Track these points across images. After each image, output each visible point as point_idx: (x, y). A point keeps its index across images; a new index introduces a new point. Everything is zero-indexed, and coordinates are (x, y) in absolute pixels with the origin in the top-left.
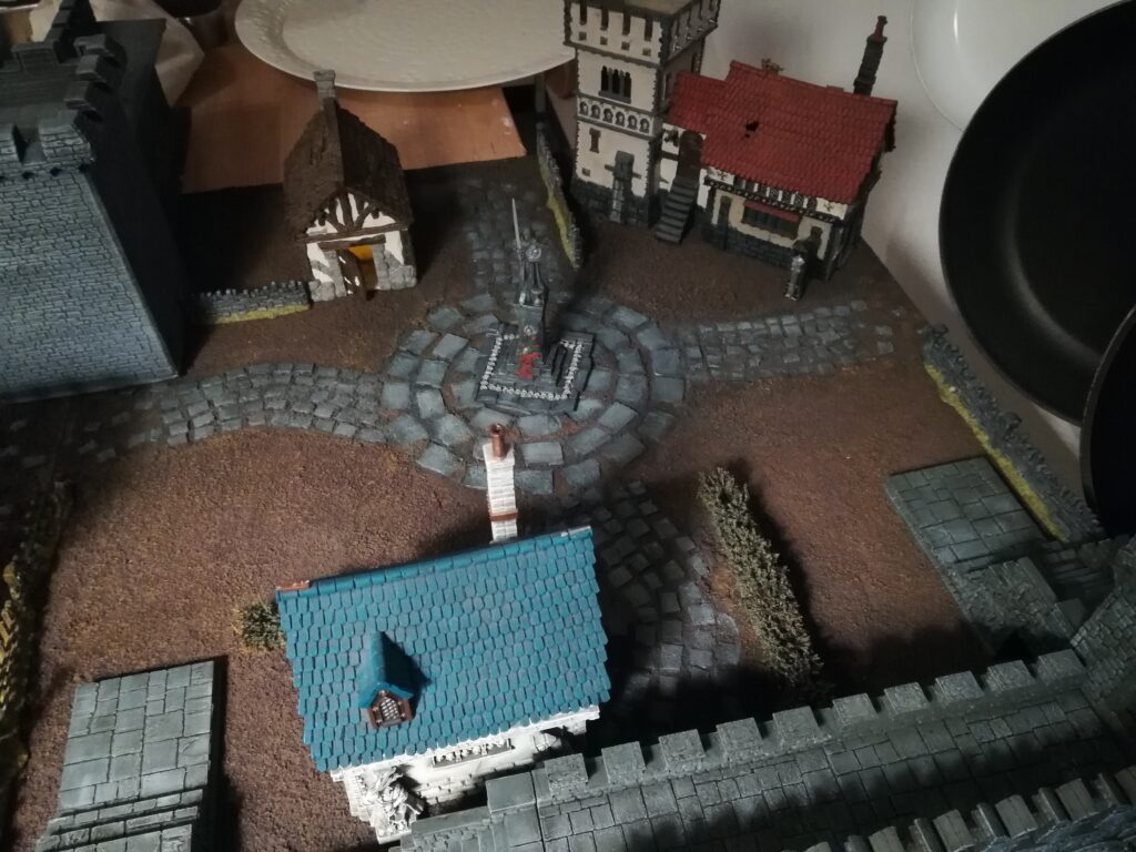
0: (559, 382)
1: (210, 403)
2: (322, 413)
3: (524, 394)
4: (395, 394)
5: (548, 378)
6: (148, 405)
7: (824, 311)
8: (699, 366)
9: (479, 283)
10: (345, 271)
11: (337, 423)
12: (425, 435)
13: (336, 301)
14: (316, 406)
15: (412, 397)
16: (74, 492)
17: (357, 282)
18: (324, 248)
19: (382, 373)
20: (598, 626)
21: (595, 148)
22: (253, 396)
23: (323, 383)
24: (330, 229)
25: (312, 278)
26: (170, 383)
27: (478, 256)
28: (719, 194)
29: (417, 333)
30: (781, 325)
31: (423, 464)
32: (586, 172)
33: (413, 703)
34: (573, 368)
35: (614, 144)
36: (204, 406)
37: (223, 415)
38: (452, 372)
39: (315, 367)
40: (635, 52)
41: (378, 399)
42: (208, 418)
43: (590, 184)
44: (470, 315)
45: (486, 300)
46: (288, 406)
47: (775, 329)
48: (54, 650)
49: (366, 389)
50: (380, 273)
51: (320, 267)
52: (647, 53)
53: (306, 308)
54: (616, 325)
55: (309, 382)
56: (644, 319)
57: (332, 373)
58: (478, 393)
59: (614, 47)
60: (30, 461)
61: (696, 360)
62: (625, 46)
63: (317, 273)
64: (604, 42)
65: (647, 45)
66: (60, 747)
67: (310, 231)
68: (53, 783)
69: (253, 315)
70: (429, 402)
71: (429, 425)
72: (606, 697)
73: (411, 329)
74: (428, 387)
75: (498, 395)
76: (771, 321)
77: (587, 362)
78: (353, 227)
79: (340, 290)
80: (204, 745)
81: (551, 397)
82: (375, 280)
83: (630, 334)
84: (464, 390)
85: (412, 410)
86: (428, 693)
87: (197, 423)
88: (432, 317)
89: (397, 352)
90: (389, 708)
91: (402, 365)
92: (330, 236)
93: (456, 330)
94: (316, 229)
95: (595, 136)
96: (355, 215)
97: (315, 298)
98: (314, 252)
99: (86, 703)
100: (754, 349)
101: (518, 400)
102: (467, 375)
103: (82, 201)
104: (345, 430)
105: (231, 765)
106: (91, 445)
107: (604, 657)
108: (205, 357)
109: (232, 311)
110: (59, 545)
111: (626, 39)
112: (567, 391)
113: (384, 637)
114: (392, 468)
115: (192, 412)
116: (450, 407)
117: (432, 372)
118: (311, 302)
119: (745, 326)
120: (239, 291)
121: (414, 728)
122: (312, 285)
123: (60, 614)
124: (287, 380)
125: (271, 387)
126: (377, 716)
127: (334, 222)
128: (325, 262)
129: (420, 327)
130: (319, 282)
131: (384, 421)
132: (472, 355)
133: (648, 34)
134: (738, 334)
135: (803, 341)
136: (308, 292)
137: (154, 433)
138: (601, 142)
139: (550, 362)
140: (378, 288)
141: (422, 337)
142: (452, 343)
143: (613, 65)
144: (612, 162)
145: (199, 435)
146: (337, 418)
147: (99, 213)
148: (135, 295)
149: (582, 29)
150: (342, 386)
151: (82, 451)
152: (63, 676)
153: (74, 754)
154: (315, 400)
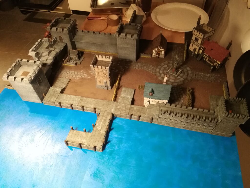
0: (177, 74)
3: (172, 74)
4: (158, 70)
5: (175, 73)
6: (132, 64)
7: (214, 75)
8: (194, 77)
9: (172, 59)
10: (156, 54)
12: (159, 75)
13: (154, 57)
15: (159, 71)
16: (124, 70)
17: (157, 56)
19: (157, 67)
21: (192, 46)
22: (143, 66)
24: (156, 49)
26: (135, 62)
27: (173, 56)
28: (206, 56)
29: (162, 64)
30: (207, 75)
31: (158, 78)
32: (190, 49)
33: (153, 94)
34: (179, 73)
35: (194, 46)
36: (138, 65)
37: (139, 67)
38: (165, 69)
39: (150, 65)
40: (200, 37)
41: (156, 70)
42: (138, 67)
43: (190, 50)
44: (169, 63)
45: (172, 62)
46: (146, 68)
49: (155, 68)
50: (160, 55)
52: (201, 37)
53: (151, 57)
54: (186, 69)
56: (190, 69)
57: (152, 66)
58: (167, 72)
59: (198, 35)
60: (120, 66)
61: (194, 76)
62: (199, 36)
63: (153, 54)
64: (196, 34)
65: (201, 36)
66: (121, 92)
69: (145, 57)
70: (161, 72)
71: (160, 74)
74: (161, 70)
75: (169, 73)
77: (181, 72)
78: (159, 50)
81: (175, 75)
83: (187, 71)
84: (165, 72)
85: (159, 72)
86: (154, 94)
87: (137, 67)
88: (165, 62)
89: (159, 65)
90: (151, 93)
91: (160, 67)
93: (167, 64)
94: (155, 49)
95: (193, 45)
96: (160, 48)
98: (154, 51)
101: (171, 74)
104: (151, 72)
106: (126, 66)
108: (139, 60)
109: (143, 56)
110: (122, 75)
111: (199, 35)
112: (177, 75)
113: (152, 88)
114: (155, 78)
116: (163, 73)
117: (163, 68)
119: (203, 74)
120: (144, 54)
121: (152, 97)
124: (147, 65)
125: (145, 65)
127: (157, 49)
131: (156, 72)
132: (168, 68)
133: (202, 35)
134: (201, 74)
135: (209, 77)
137: (132, 67)
138: (193, 46)
139: (176, 71)
140: (160, 57)
141: (163, 64)
142: (166, 66)
143: (197, 37)
144: (194, 48)
147: (135, 44)
148: (135, 52)
149: (194, 32)
152: (121, 86)
154: (149, 68)
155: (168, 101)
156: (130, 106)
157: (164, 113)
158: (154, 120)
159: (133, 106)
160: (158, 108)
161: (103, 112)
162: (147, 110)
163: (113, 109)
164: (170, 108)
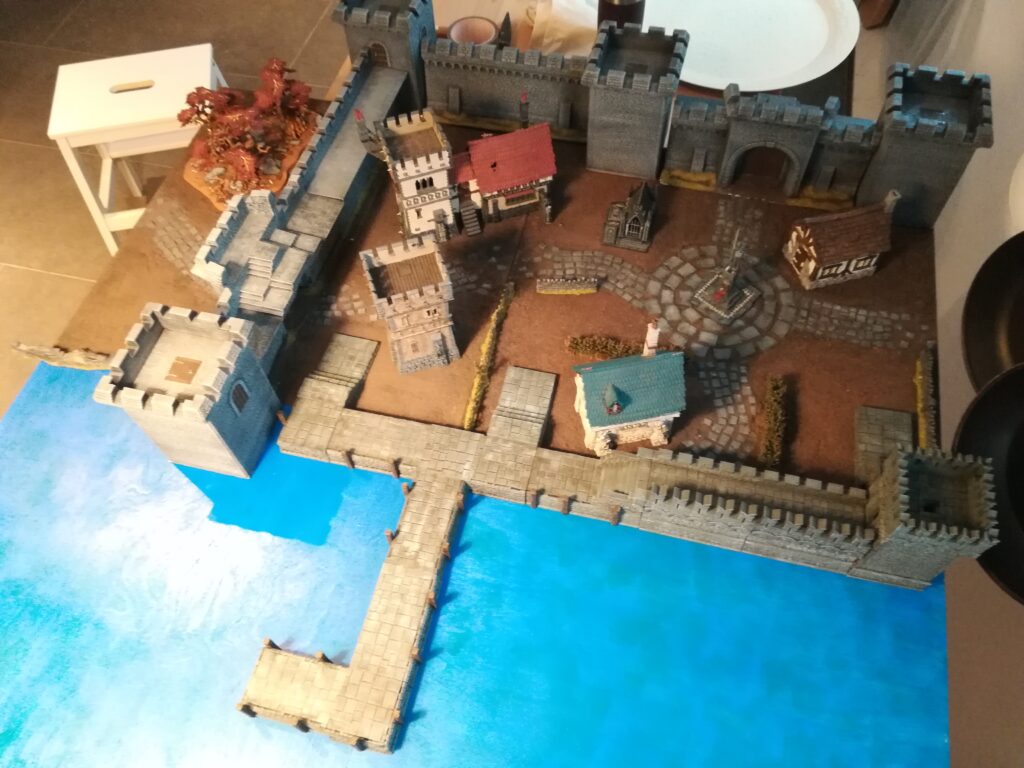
0: (731, 309)
3: (711, 307)
4: (654, 287)
5: (726, 305)
8: (803, 321)
9: (715, 238)
11: (624, 293)
12: (660, 312)
14: (618, 281)
15: (661, 291)
19: (650, 273)
23: (624, 271)
29: (674, 258)
30: (857, 314)
34: (741, 305)
37: (579, 273)
38: (682, 286)
39: (623, 261)
41: (645, 286)
42: (572, 271)
44: (703, 256)
45: (713, 250)
47: (852, 315)
49: (642, 280)
54: (772, 285)
55: (618, 267)
56: (788, 286)
57: (629, 266)
58: (692, 298)
61: (803, 318)
66: (501, 383)
68: (497, 396)
70: (667, 296)
71: (663, 307)
73: (672, 255)
74: (669, 288)
76: (853, 310)
80: (547, 402)
83: (776, 296)
84: (685, 295)
85: (658, 297)
87: (568, 272)
88: (684, 251)
89: (662, 265)
91: (661, 272)
93: (693, 262)
99: (511, 373)
100: (836, 322)
101: (707, 309)
102: (689, 288)
104: (627, 297)
105: (554, 413)
108: (578, 239)
112: (732, 314)
115: (567, 266)
116: (676, 302)
117: (674, 281)
126: (611, 411)
129: (677, 255)
131: (644, 299)
132: (696, 279)
135: (863, 326)
142: (688, 269)
146: (626, 289)
150: (632, 275)
152: (504, 362)
153: (506, 388)
156: (533, 453)
157: (668, 497)
158: (626, 516)
159: (546, 453)
160: (645, 468)
161: (429, 479)
162: (603, 473)
163: (467, 466)
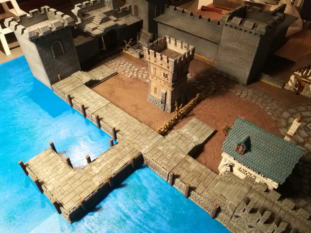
1: (248, 93)
2: (267, 108)
6: (237, 86)
10: (296, 85)
11: (269, 111)
12: (285, 125)
13: (289, 91)
14: (267, 106)
15: (289, 118)
16: (215, 91)
17: (297, 89)
18: (295, 78)
19: (287, 109)
20: (291, 170)
22: (257, 97)
23: (272, 103)
24: (300, 74)
25: (287, 82)
26: (243, 85)
29: (301, 107)
31: (280, 130)
33: (246, 152)
36: (247, 93)
37: (248, 96)
39: (273, 99)
42: (245, 95)
46: (262, 102)
48: (195, 110)
50: (304, 91)
51: (291, 81)
53: (281, 88)
55: (270, 101)
57: (276, 103)
58: (305, 126)
60: (212, 83)
63: (290, 84)
66: (185, 123)
67: (295, 72)
68: (181, 127)
69: (269, 83)
70: (292, 120)
71: (288, 124)
72: (281, 184)
73: (301, 105)
74: (294, 118)
75: (310, 130)
78: (306, 77)
79: (292, 89)
80: (205, 139)
82: (302, 91)
85: (287, 120)
86: (249, 153)
87: (243, 94)
89: (294, 108)
90: (241, 148)
91: (293, 111)
92: (299, 76)
94: (297, 73)
96: (308, 74)
97: (285, 87)
98: (292, 78)
99: (194, 120)
103: (256, 42)
104: (269, 114)
105: (206, 145)
106: (223, 86)
107: (288, 176)
108: (254, 85)
109: (266, 80)
110: (207, 97)
113: (249, 137)
114: (273, 126)
115: (243, 92)
118: (283, 88)
120: (270, 77)
121: (241, 157)
122: (286, 84)
123: (199, 106)
124: (266, 98)
125: (261, 97)
126: (238, 148)
127: (302, 74)
128: (293, 81)
129: (304, 106)
130: (288, 84)
131: (279, 117)
136: (284, 85)
137: (234, 91)
140: (301, 94)
141: (302, 109)
145: (242, 96)
146: (270, 111)
147: (257, 45)
148: (251, 64)
150: (276, 106)
151: (221, 86)
152: (193, 115)
153: (187, 125)
154: (268, 105)
155: (279, 185)
156: (184, 156)
157: (253, 211)
158: (221, 214)
159: (190, 159)
160: (245, 190)
161: (125, 144)
162: (218, 183)
163: (147, 147)
164: (278, 205)
